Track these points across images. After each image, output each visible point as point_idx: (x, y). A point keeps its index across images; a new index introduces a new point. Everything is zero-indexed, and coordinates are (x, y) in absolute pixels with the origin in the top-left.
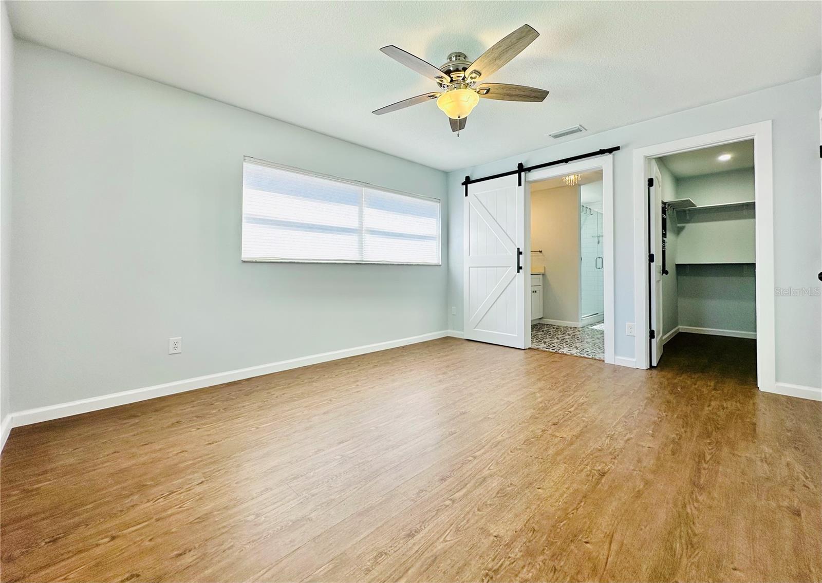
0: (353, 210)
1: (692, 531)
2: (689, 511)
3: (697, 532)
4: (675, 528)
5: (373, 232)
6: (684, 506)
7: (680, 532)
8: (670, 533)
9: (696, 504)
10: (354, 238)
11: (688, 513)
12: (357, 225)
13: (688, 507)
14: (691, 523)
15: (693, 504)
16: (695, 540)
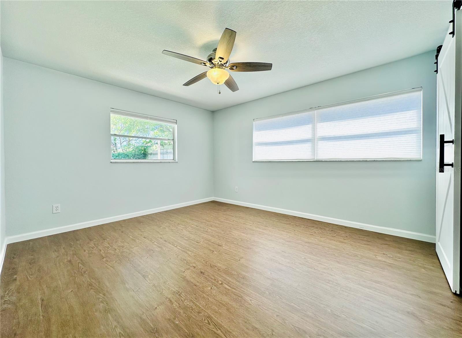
0: (309, 127)
1: (93, 289)
2: (101, 295)
3: (92, 290)
4: (99, 285)
5: (324, 139)
6: (104, 295)
7: (96, 285)
8: (99, 282)
9: (101, 300)
10: (308, 146)
11: (100, 293)
12: (311, 137)
13: (103, 296)
14: (96, 291)
15: (102, 299)
16: (90, 287)
